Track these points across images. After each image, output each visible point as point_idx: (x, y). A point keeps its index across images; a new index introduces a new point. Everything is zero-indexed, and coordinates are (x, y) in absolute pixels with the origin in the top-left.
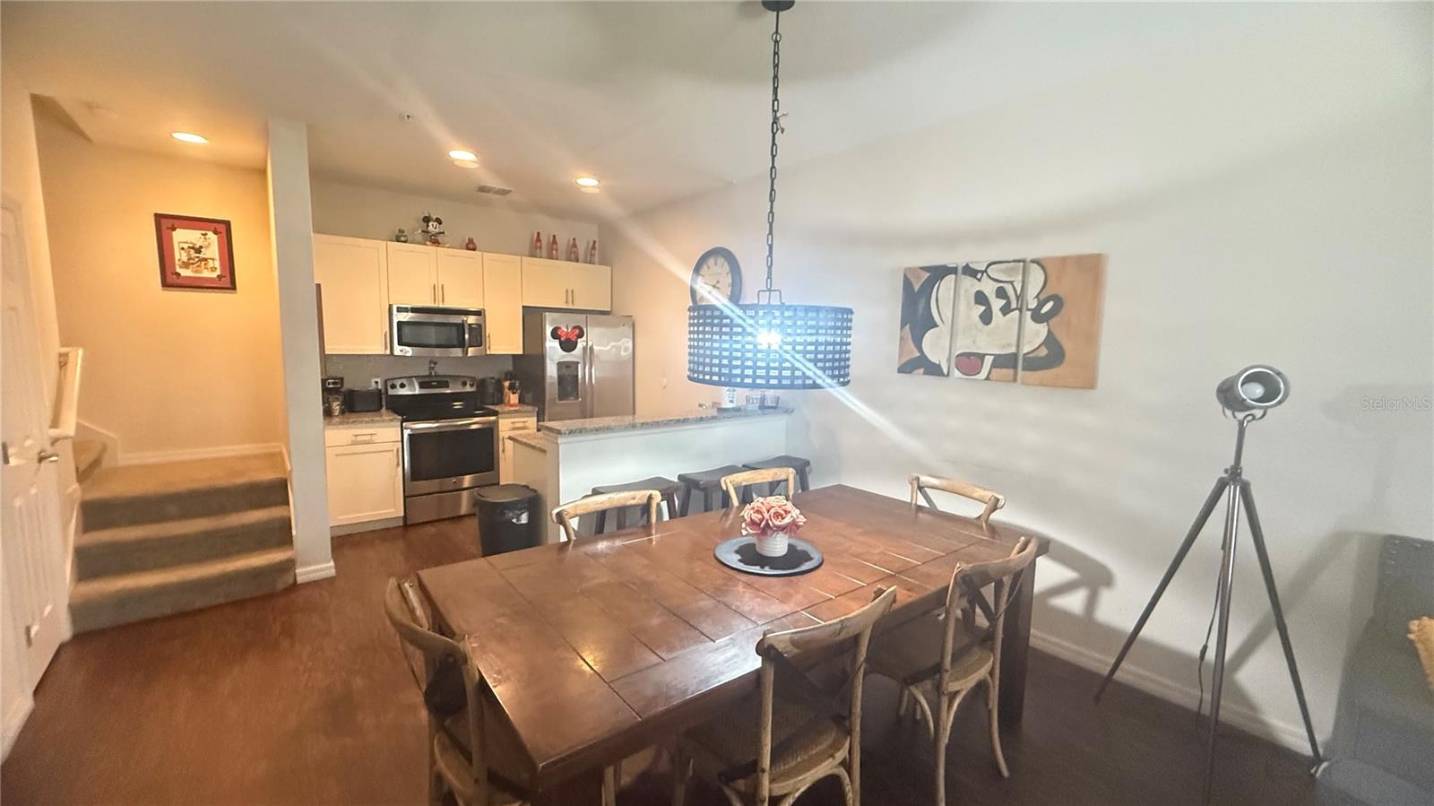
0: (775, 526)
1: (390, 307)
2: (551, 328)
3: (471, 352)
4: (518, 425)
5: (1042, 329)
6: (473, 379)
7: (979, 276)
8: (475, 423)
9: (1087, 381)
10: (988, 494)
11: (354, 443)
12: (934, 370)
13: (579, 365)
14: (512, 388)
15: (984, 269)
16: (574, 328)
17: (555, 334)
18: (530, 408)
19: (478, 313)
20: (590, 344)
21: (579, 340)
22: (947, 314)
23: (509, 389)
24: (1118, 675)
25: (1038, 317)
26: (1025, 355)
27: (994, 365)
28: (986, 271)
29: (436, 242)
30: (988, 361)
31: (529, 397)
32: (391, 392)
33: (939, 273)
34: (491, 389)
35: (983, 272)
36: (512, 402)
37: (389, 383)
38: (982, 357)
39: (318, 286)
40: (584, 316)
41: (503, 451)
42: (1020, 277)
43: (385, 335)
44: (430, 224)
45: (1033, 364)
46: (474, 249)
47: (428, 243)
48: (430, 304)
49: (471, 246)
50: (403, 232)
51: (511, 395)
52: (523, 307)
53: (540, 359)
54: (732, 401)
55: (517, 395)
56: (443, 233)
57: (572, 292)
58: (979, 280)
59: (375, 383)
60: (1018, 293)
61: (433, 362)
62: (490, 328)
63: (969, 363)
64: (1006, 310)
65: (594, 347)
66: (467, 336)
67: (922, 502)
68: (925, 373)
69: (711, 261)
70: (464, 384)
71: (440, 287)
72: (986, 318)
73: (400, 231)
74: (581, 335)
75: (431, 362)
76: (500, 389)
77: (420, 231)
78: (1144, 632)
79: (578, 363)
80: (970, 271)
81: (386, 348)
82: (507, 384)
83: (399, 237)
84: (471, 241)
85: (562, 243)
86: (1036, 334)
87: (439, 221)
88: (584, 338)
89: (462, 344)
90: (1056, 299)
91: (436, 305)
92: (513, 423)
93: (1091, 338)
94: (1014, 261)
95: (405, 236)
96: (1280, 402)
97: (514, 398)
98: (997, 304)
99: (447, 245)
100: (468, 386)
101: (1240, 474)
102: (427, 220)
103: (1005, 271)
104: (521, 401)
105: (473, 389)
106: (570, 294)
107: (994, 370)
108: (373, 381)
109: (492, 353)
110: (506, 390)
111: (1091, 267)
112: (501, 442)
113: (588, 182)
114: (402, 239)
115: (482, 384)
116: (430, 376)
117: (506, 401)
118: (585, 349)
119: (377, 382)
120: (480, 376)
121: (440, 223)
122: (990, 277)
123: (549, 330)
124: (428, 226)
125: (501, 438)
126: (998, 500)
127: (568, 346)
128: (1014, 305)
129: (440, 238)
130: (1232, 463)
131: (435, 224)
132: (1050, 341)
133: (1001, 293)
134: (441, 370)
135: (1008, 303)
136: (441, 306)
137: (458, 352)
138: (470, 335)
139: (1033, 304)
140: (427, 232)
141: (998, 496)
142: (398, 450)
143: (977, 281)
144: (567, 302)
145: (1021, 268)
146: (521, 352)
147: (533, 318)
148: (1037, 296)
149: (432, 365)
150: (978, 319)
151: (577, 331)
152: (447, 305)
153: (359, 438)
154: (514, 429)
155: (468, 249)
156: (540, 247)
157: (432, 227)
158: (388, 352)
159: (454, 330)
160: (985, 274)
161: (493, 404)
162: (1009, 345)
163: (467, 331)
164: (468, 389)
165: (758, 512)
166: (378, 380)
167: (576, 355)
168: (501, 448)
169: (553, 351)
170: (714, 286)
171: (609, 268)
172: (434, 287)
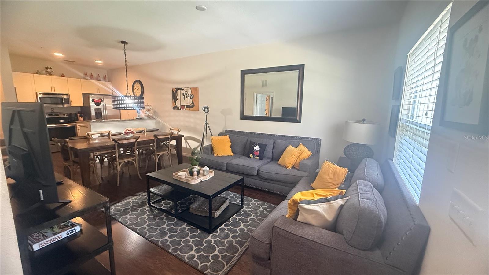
1: (36, 93)
2: (92, 99)
3: (66, 106)
6: (67, 113)
7: (183, 90)
8: (68, 125)
9: (198, 110)
12: (178, 109)
13: (102, 109)
14: (81, 116)
16: (100, 99)
17: (93, 101)
18: (87, 120)
19: (67, 95)
20: (105, 104)
21: (101, 103)
22: (179, 98)
23: (80, 116)
25: (191, 99)
26: (190, 105)
27: (186, 107)
29: (50, 74)
30: (185, 106)
31: (86, 118)
33: (177, 89)
34: (73, 116)
38: (184, 106)
39: (15, 87)
40: (102, 96)
42: (188, 91)
43: (35, 101)
44: (48, 69)
45: (191, 107)
46: (64, 77)
47: (48, 75)
48: (50, 92)
49: (63, 76)
50: (39, 71)
51: (81, 118)
52: (83, 93)
53: (89, 108)
56: (53, 72)
57: (99, 89)
60: (188, 94)
61: (53, 109)
62: (72, 99)
63: (183, 107)
64: (187, 97)
65: (107, 105)
66: (64, 101)
68: (177, 109)
69: (137, 83)
70: (64, 115)
71: (53, 87)
72: (184, 98)
73: (38, 71)
74: (102, 101)
76: (77, 116)
77: (45, 71)
79: (101, 109)
80: (181, 89)
82: (79, 115)
83: (38, 73)
84: (63, 74)
85: (95, 75)
86: (191, 102)
88: (103, 102)
89: (62, 103)
90: (192, 95)
91: (52, 92)
92: (81, 125)
93: (198, 102)
95: (40, 73)
97: (82, 119)
98: (186, 96)
99: (55, 75)
100: (65, 115)
101: (207, 122)
102: (47, 68)
103: (186, 90)
104: (84, 120)
105: (67, 116)
109: (73, 106)
110: (79, 117)
111: (196, 90)
112: (78, 130)
113: (99, 62)
115: (70, 115)
116: (52, 112)
117: (79, 120)
118: (103, 105)
120: (69, 113)
121: (51, 69)
123: (91, 100)
124: (47, 70)
125: (78, 129)
126: (180, 130)
127: (98, 104)
130: (206, 120)
131: (50, 69)
132: (193, 103)
133: (186, 94)
134: (55, 111)
135: (187, 96)
136: (54, 92)
137: (61, 106)
138: (65, 101)
139: (190, 96)
140: (47, 71)
144: (97, 92)
145: (188, 89)
146: (83, 106)
147: (86, 96)
149: (52, 110)
151: (100, 100)
152: (56, 92)
155: (62, 76)
156: (87, 76)
157: (49, 70)
159: (59, 99)
161: (75, 120)
162: (187, 104)
164: (65, 116)
167: (101, 107)
168: (78, 132)
169: (93, 106)
170: (138, 89)
171: (111, 83)
172: (51, 87)
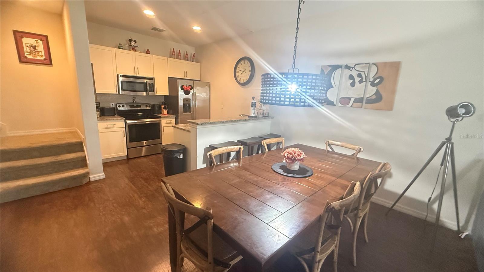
0: (298, 159)
1: (118, 75)
2: (181, 85)
3: (150, 94)
4: (168, 122)
5: (375, 89)
6: (149, 104)
7: (351, 69)
8: (148, 121)
9: (390, 107)
10: (357, 147)
12: (330, 103)
13: (191, 100)
14: (165, 108)
15: (353, 66)
16: (189, 86)
17: (182, 88)
18: (173, 116)
19: (152, 79)
20: (195, 92)
21: (191, 90)
22: (337, 83)
23: (164, 109)
24: (395, 208)
25: (373, 84)
26: (366, 98)
27: (354, 102)
28: (354, 67)
29: (134, 50)
30: (352, 100)
31: (171, 112)
32: (119, 109)
33: (336, 67)
34: (157, 109)
35: (353, 68)
36: (165, 113)
37: (118, 105)
38: (350, 99)
39: (92, 64)
40: (193, 81)
41: (163, 131)
42: (367, 70)
43: (116, 86)
44: (132, 42)
45: (370, 101)
46: (149, 54)
47: (131, 50)
48: (133, 75)
49: (148, 52)
50: (121, 45)
51: (165, 111)
52: (169, 77)
53: (177, 97)
54: (254, 114)
55: (166, 111)
56: (137, 46)
57: (187, 72)
58: (351, 71)
59: (112, 105)
60: (366, 75)
61: (134, 97)
62: (156, 85)
63: (345, 101)
64: (361, 82)
65: (197, 94)
66: (148, 88)
67: (329, 149)
68: (327, 104)
69: (242, 62)
70: (147, 106)
71: (137, 68)
72: (353, 85)
73: (120, 44)
74: (191, 89)
75: (133, 97)
76: (160, 108)
77: (128, 45)
78: (406, 194)
79: (190, 99)
80: (347, 67)
81: (116, 91)
82: (163, 106)
83: (120, 47)
84: (148, 50)
85: (182, 54)
86: (371, 91)
87: (135, 41)
88: (193, 90)
89: (146, 91)
90: (382, 79)
91: (136, 75)
92: (167, 121)
93: (393, 92)
94: (366, 64)
95: (122, 47)
96: (471, 115)
97: (166, 112)
98: (357, 79)
99: (139, 51)
100: (148, 107)
101: (451, 140)
102: (130, 40)
103: (363, 68)
104: (168, 113)
105: (149, 108)
106: (186, 73)
107: (354, 103)
108: (111, 104)
109: (157, 95)
110: (163, 109)
111: (396, 67)
113: (197, 28)
114: (121, 47)
115: (154, 106)
116: (133, 103)
117: (162, 113)
118: (193, 94)
119: (113, 105)
120: (152, 103)
121: (136, 42)
122: (355, 69)
123: (179, 86)
124: (131, 43)
125: (162, 127)
126: (361, 149)
127: (187, 93)
128: (364, 80)
129: (136, 48)
131: (134, 42)
132: (377, 93)
133: (359, 75)
134: (137, 101)
135: (362, 79)
136: (137, 75)
137: (145, 94)
138: (149, 88)
139: (372, 80)
140: (131, 46)
141: (361, 148)
142: (124, 131)
143: (350, 71)
144: (185, 76)
145: (368, 66)
146: (168, 95)
147: (173, 82)
148: (374, 77)
149: (134, 99)
150: (350, 85)
151: (190, 87)
152: (140, 75)
153: (109, 126)
156: (174, 54)
157: (133, 44)
158: (117, 93)
159: (142, 85)
160: (354, 68)
161: (158, 114)
162: (361, 95)
163: (148, 86)
164: (148, 108)
165: (291, 154)
166: (113, 104)
167: (190, 96)
168: (162, 130)
169: (181, 95)
170: (243, 72)
171: (200, 64)
172: (135, 68)
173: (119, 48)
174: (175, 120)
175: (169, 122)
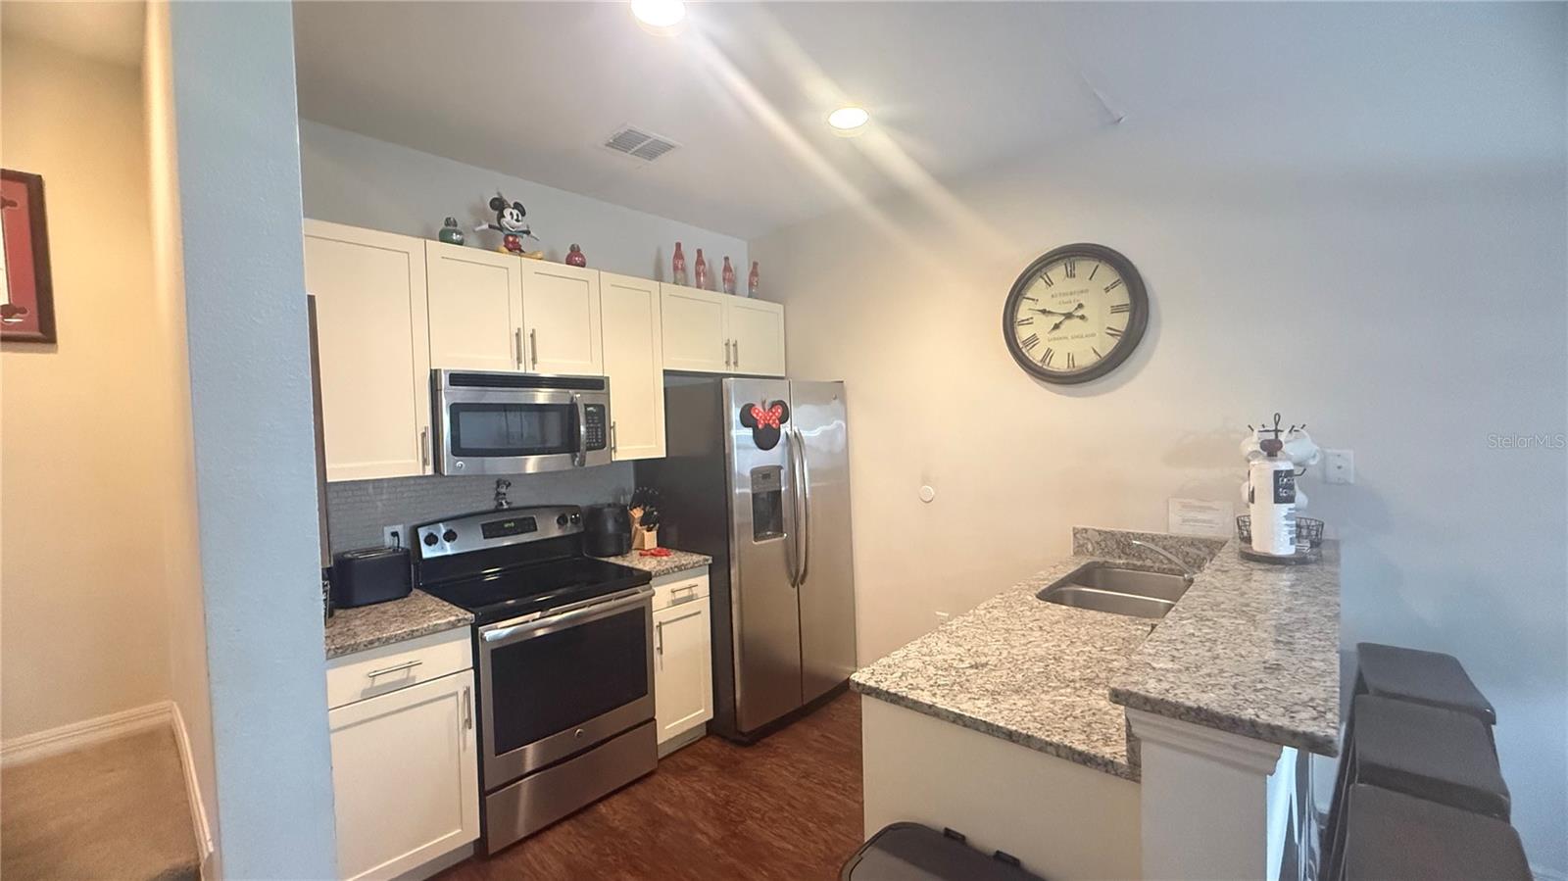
4: (679, 595)
6: (574, 509)
11: (369, 694)
13: (783, 473)
14: (646, 520)
18: (696, 558)
19: (598, 384)
20: (798, 433)
23: (641, 523)
29: (514, 248)
31: (673, 532)
32: (428, 552)
34: (610, 526)
36: (652, 549)
37: (423, 533)
41: (660, 649)
43: (424, 435)
44: (507, 212)
46: (583, 265)
48: (511, 368)
49: (575, 258)
50: (455, 223)
51: (645, 532)
52: (666, 372)
55: (654, 533)
56: (528, 232)
57: (735, 345)
59: (390, 536)
62: (617, 414)
65: (805, 438)
66: (583, 429)
70: (563, 521)
71: (528, 332)
73: (448, 221)
75: (498, 483)
76: (625, 523)
77: (485, 226)
79: (780, 469)
81: (425, 462)
82: (637, 513)
83: (449, 234)
84: (575, 249)
85: (711, 264)
89: (571, 445)
91: (522, 371)
92: (673, 592)
95: (460, 233)
97: (650, 539)
99: (539, 255)
100: (568, 524)
105: (575, 530)
106: (733, 349)
108: (388, 530)
109: (617, 459)
110: (636, 525)
112: (656, 634)
113: (847, 118)
114: (455, 237)
115: (594, 515)
116: (498, 510)
117: (637, 547)
118: (791, 442)
119: (395, 534)
120: (584, 500)
121: (523, 214)
123: (735, 414)
124: (501, 216)
125: (656, 623)
129: (523, 241)
131: (515, 212)
134: (517, 497)
136: (530, 371)
138: (586, 428)
140: (501, 228)
142: (467, 692)
144: (727, 363)
146: (664, 456)
149: (503, 490)
152: (542, 369)
153: (380, 681)
154: (676, 603)
155: (571, 263)
156: (684, 270)
157: (509, 218)
158: (429, 470)
161: (615, 555)
163: (582, 419)
164: (569, 529)
166: (399, 528)
167: (778, 454)
168: (657, 645)
170: (1069, 316)
171: (781, 306)
172: (517, 335)
173: (444, 237)
174: (707, 577)
175: (685, 593)
